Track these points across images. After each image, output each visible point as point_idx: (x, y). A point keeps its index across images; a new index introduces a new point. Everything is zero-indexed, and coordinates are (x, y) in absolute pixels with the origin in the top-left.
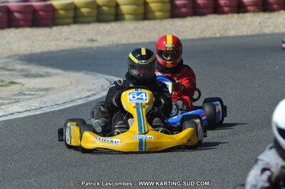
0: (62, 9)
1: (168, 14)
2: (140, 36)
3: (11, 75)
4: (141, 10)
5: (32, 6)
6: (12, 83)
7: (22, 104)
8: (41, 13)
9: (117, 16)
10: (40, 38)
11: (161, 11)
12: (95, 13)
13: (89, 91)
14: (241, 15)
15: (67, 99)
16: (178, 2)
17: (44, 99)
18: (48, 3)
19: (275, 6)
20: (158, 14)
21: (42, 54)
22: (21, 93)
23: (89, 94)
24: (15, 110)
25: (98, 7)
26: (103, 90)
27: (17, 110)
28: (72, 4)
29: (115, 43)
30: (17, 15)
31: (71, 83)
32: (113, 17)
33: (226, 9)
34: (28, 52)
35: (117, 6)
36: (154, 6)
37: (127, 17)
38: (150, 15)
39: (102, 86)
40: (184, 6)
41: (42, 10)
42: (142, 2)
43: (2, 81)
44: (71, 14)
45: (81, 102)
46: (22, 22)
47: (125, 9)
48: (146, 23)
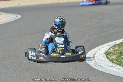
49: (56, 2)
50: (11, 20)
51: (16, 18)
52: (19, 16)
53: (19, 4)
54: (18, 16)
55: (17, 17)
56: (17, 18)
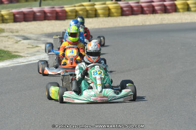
0: (70, 12)
1: (120, 14)
2: (105, 25)
3: (38, 43)
4: (107, 12)
5: (55, 10)
6: (37, 46)
7: (37, 56)
8: (60, 14)
9: (96, 15)
10: (58, 25)
11: (116, 13)
12: (85, 13)
14: (154, 15)
16: (125, 9)
18: (63, 9)
19: (171, 11)
20: (115, 14)
21: (57, 33)
22: (38, 52)
24: (33, 59)
25: (87, 11)
27: (35, 59)
28: (75, 9)
29: (93, 28)
30: (49, 14)
32: (94, 16)
33: (147, 12)
34: (51, 32)
35: (96, 10)
36: (113, 10)
37: (101, 15)
38: (111, 15)
40: (127, 10)
41: (61, 12)
42: (107, 9)
43: (33, 46)
44: (74, 14)
46: (51, 18)
47: (100, 12)
48: (109, 18)
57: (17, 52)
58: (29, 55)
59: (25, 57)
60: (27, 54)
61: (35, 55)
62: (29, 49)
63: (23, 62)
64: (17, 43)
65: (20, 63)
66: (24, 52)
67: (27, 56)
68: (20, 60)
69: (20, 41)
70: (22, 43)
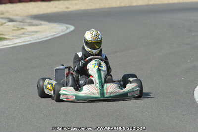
6: (22, 29)
7: (22, 38)
13: (56, 32)
15: (44, 36)
17: (33, 36)
22: (23, 34)
23: (55, 34)
24: (18, 42)
26: (63, 32)
27: (19, 42)
31: (49, 28)
39: (62, 30)
43: (18, 28)
45: (50, 38)
49: (128, 5)
50: (60, 33)
51: (66, 30)
52: (72, 28)
53: (68, 8)
54: (69, 28)
55: (67, 28)
56: (68, 31)
57: (2, 34)
58: (14, 38)
59: (10, 39)
60: (13, 36)
61: (20, 37)
62: (14, 31)
63: (8, 45)
64: (2, 25)
65: (6, 45)
66: (9, 34)
67: (13, 39)
68: (5, 42)
69: (5, 23)
70: (8, 25)
